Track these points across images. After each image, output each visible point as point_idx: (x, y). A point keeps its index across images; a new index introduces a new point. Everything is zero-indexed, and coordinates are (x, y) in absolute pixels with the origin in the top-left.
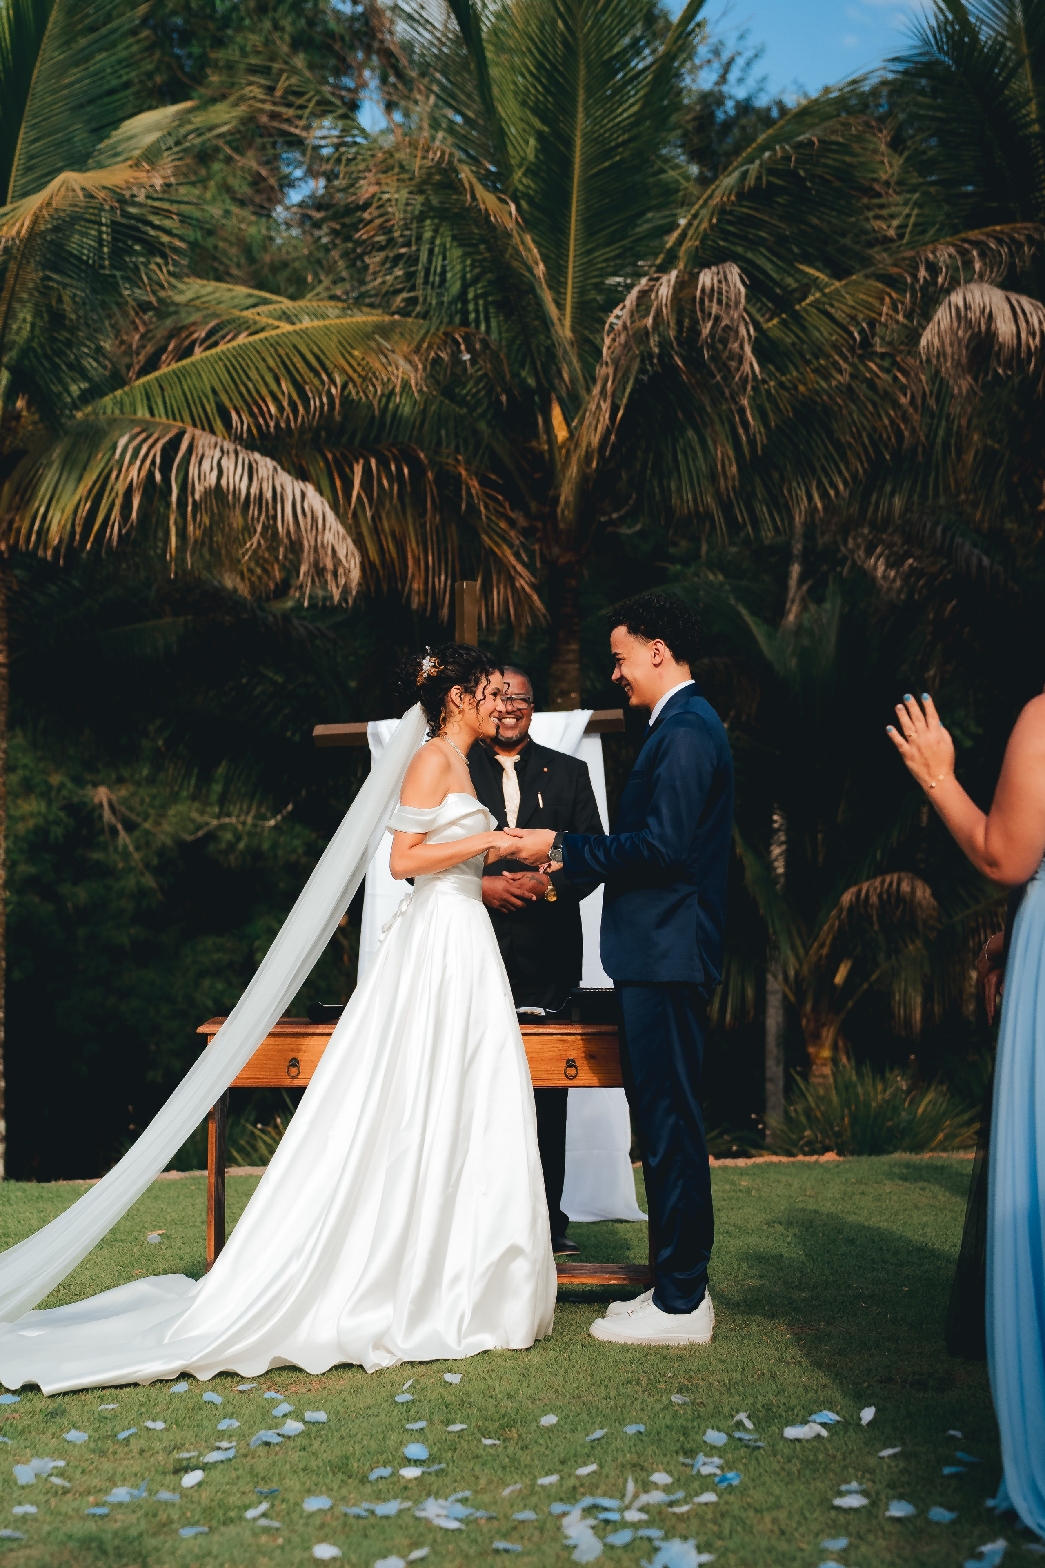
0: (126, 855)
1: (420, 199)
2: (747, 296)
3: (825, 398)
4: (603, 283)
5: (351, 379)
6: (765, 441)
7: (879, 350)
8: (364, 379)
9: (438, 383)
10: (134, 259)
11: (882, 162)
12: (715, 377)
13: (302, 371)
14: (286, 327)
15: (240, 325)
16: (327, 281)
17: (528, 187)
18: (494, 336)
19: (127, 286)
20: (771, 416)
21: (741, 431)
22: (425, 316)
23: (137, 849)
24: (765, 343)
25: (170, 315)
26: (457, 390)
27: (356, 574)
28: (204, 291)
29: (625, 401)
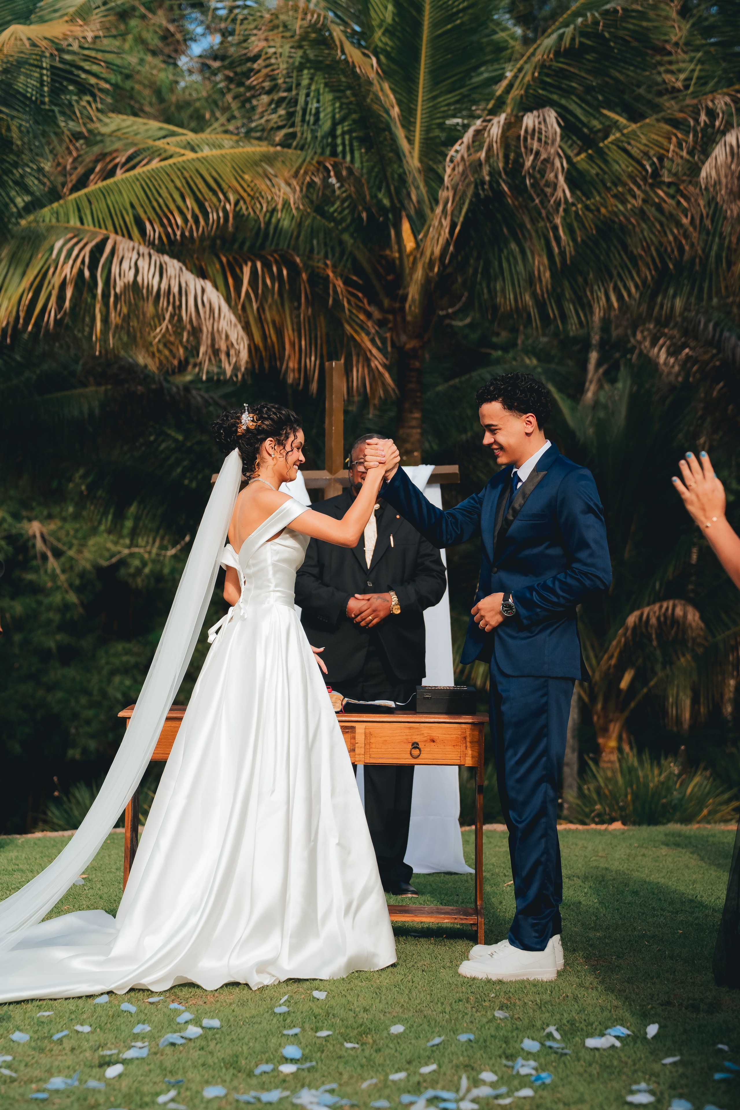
0: (54, 577)
1: (300, 53)
2: (561, 135)
3: (622, 218)
4: (444, 123)
5: (242, 198)
6: (573, 253)
7: (667, 179)
8: (252, 198)
9: (312, 202)
10: (68, 97)
11: (673, 27)
12: (533, 200)
13: (203, 190)
14: (190, 155)
15: (153, 153)
16: (223, 119)
17: (386, 44)
18: (357, 164)
19: (62, 118)
20: (578, 232)
21: (554, 244)
22: (302, 149)
23: (63, 571)
24: (574, 173)
25: (97, 143)
26: (326, 208)
27: (244, 355)
28: (124, 124)
29: (461, 219)
